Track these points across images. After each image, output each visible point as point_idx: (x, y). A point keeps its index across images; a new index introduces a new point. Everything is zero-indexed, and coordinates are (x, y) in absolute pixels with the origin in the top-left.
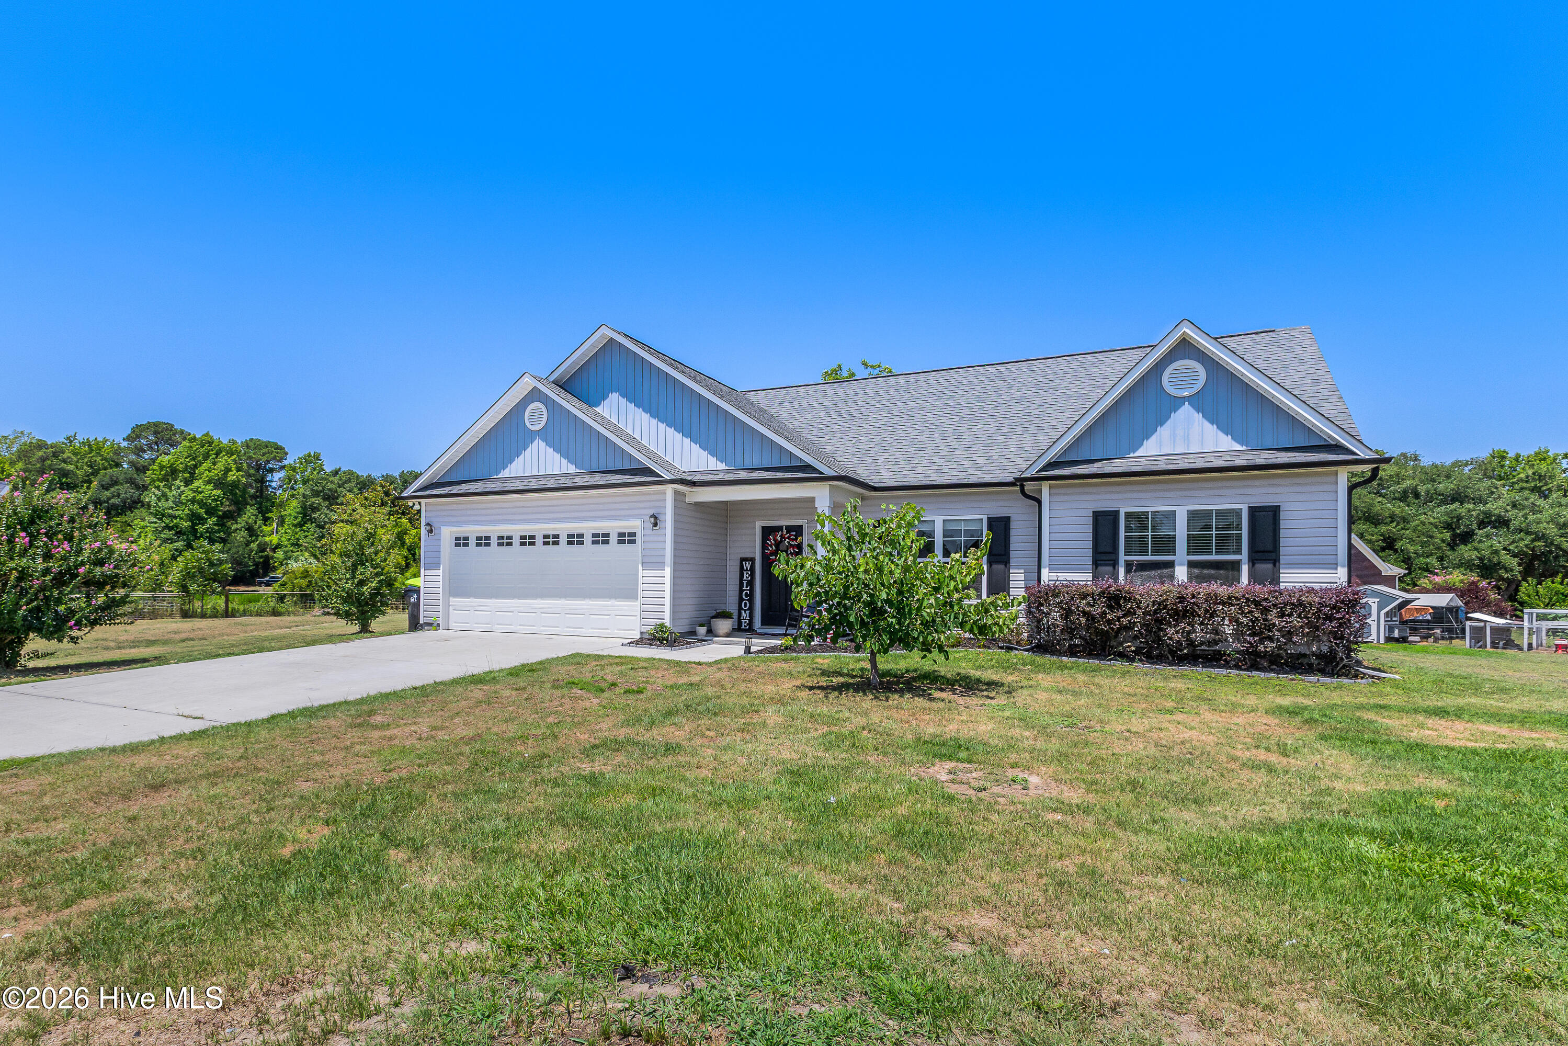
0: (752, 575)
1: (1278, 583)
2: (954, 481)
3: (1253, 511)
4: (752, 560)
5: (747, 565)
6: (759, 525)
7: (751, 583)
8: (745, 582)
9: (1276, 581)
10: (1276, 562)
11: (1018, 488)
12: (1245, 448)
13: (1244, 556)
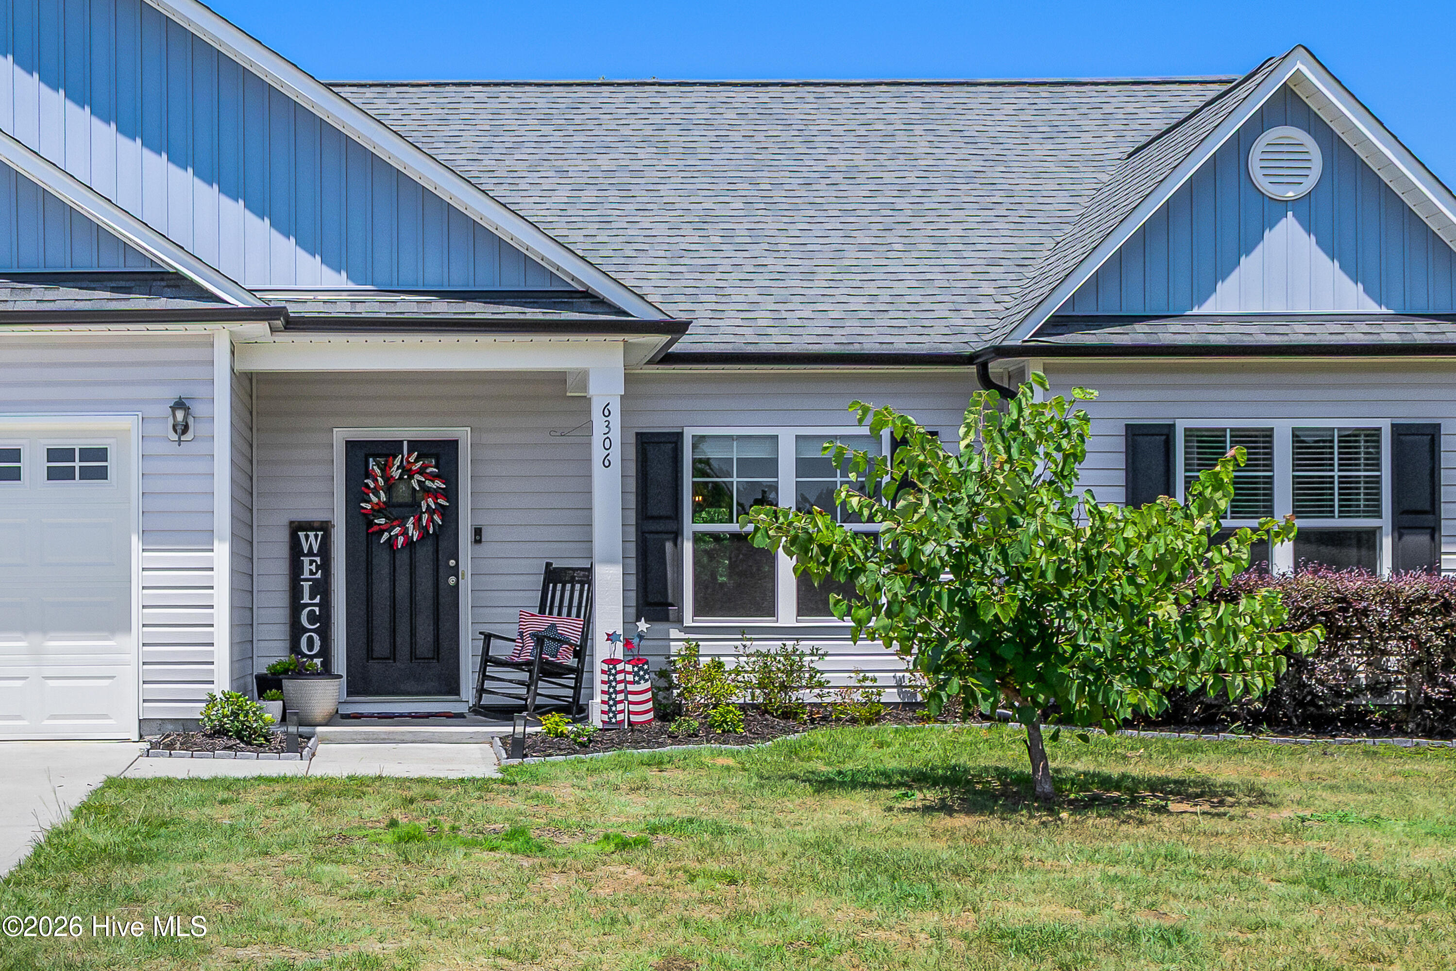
0: (326, 566)
1: (1440, 570)
2: (828, 346)
3: (1398, 430)
4: (325, 527)
5: (311, 541)
6: (340, 436)
7: (322, 588)
8: (306, 585)
9: (1433, 568)
10: (1434, 531)
11: (973, 369)
12: (1384, 310)
13: (1385, 522)
